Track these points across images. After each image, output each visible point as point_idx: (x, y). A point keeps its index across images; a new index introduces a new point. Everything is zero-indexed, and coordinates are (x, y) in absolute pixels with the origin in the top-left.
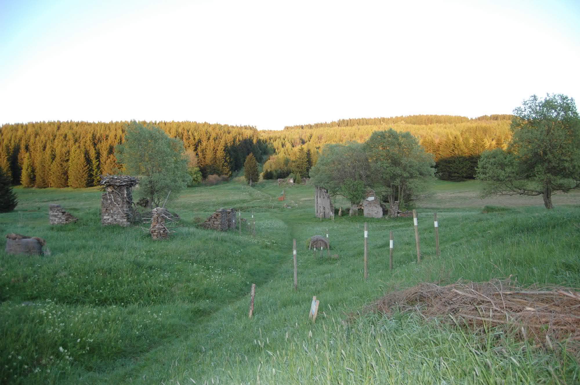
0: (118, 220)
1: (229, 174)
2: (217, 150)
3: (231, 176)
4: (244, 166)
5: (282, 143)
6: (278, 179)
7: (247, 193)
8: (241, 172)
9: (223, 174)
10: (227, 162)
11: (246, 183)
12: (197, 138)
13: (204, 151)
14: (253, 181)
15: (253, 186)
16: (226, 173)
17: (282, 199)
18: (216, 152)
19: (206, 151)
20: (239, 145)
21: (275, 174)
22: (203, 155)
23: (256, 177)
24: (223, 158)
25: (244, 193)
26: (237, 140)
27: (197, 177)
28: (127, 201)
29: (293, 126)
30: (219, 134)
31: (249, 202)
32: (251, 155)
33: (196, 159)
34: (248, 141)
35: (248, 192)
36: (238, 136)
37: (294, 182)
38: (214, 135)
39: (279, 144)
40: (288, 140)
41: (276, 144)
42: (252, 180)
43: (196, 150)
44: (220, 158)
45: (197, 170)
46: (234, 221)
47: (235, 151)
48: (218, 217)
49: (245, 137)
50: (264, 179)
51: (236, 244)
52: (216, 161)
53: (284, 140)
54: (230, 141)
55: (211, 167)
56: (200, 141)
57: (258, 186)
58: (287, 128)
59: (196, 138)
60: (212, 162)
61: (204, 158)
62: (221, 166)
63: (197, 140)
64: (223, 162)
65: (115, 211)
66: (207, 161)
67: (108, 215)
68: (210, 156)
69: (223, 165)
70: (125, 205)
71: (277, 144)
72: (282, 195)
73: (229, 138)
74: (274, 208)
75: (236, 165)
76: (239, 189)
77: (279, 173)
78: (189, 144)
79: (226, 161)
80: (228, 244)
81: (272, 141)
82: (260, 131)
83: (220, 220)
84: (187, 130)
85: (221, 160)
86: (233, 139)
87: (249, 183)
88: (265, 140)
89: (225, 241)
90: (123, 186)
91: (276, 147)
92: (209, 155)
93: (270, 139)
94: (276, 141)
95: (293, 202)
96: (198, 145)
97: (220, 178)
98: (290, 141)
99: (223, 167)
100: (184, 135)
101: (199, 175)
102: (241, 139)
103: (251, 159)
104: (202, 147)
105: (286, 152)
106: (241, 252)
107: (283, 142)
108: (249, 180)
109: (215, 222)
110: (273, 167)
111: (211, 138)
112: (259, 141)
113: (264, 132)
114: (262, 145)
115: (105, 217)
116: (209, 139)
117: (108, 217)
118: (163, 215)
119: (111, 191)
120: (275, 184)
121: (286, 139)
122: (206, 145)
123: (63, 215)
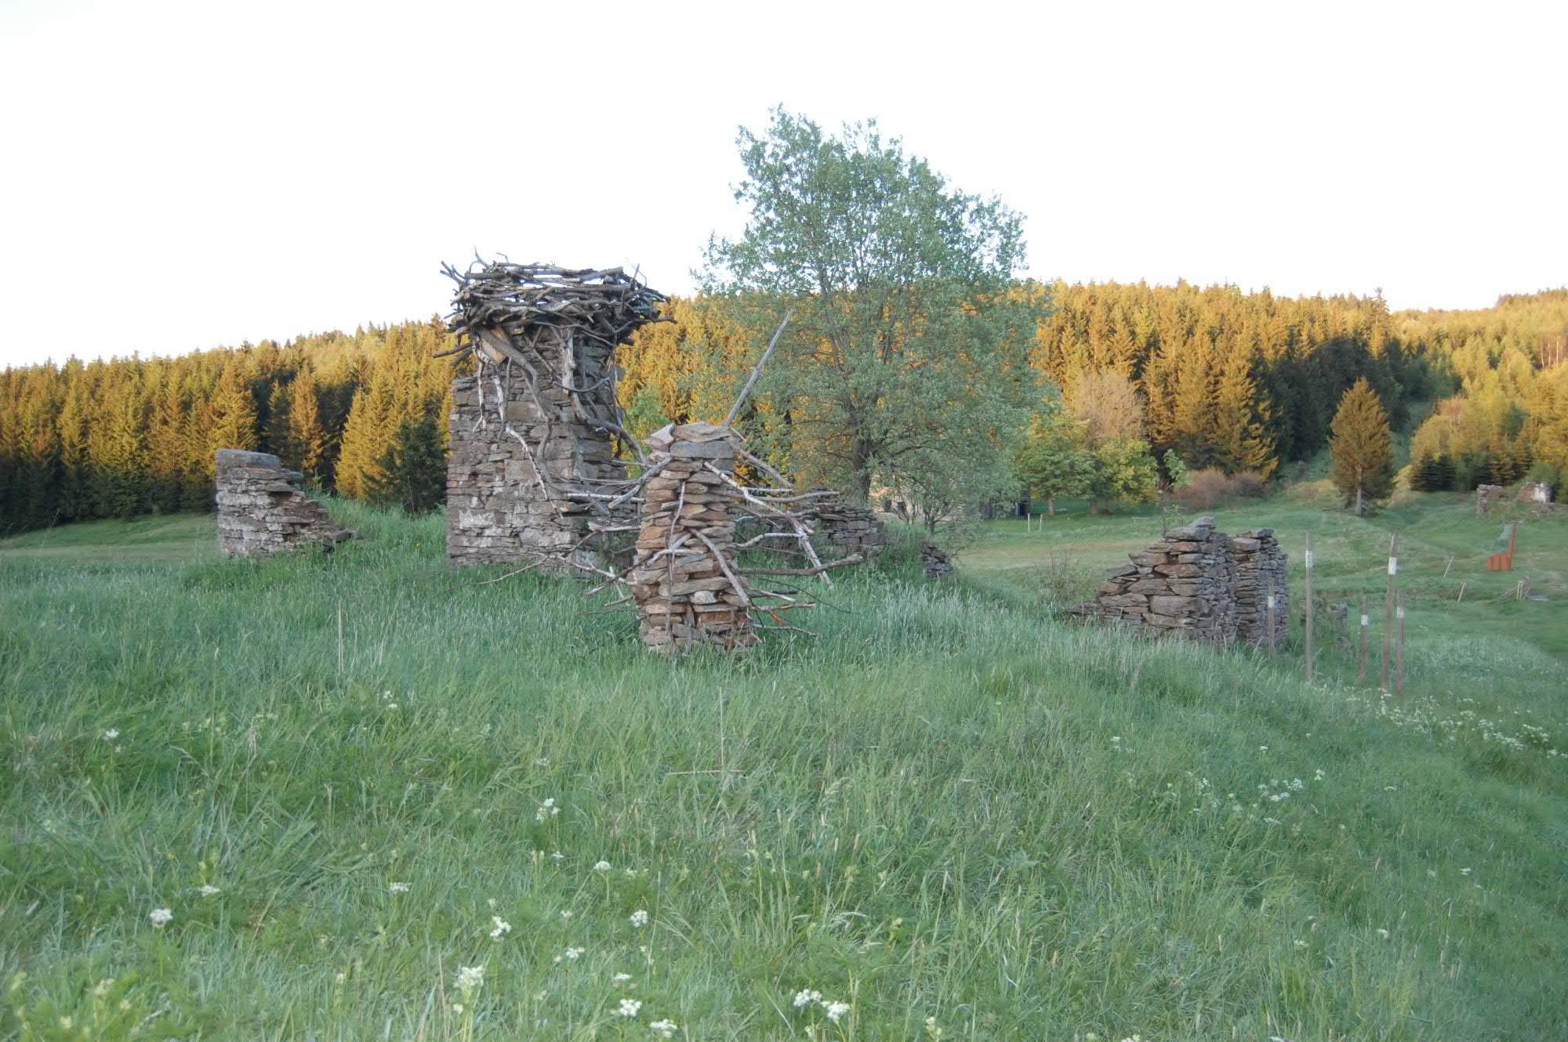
0: (526, 535)
1: (1267, 470)
2: (1222, 373)
3: (1276, 475)
4: (1331, 434)
5: (1490, 353)
6: (1474, 488)
7: (1342, 539)
8: (1319, 465)
9: (1246, 469)
10: (1261, 422)
11: (1339, 501)
12: (1142, 331)
13: (1171, 379)
14: (1368, 495)
15: (1368, 515)
16: (1257, 463)
17: (1504, 564)
18: (1217, 382)
19: (1177, 381)
20: (1311, 357)
21: (1461, 468)
22: (1166, 394)
23: (1383, 477)
24: (1246, 406)
25: (1330, 541)
26: (1304, 337)
27: (1136, 478)
28: (579, 421)
29: (1533, 292)
30: (1232, 317)
31: (1352, 572)
32: (1361, 385)
33: (1137, 412)
34: (1349, 346)
35: (1347, 535)
36: (1308, 324)
37: (1553, 497)
38: (1209, 318)
39: (1475, 357)
40: (1517, 343)
41: (1461, 359)
42: (1363, 489)
43: (1135, 376)
44: (1234, 405)
45: (1140, 449)
46: (1271, 602)
47: (1292, 382)
48: (1172, 571)
49: (1334, 328)
50: (1414, 489)
51: (1274, 720)
52: (1215, 420)
53: (1499, 340)
54: (1273, 341)
55: (1198, 442)
56: (1154, 343)
57: (1386, 517)
58: (1509, 301)
59: (1138, 330)
60: (1203, 421)
61: (1171, 406)
62: (1236, 435)
63: (1141, 341)
64: (1245, 421)
65: (516, 484)
66: (1179, 417)
67: (481, 509)
68: (1195, 398)
69: (1245, 434)
70: (567, 447)
71: (1469, 359)
72: (1503, 544)
73: (1273, 333)
74: (1470, 596)
75: (1298, 439)
76: (1308, 524)
77: (1481, 464)
78: (1110, 354)
79: (1256, 418)
80: (1207, 720)
81: (1447, 346)
82: (1397, 315)
83: (1188, 590)
84: (1106, 303)
85: (1236, 415)
86: (1285, 335)
87: (1350, 504)
88: (1416, 344)
89: (1186, 698)
90: (554, 318)
91: (1463, 372)
92: (1191, 396)
93: (1439, 339)
94: (1463, 344)
95: (1554, 575)
96: (1148, 357)
97: (1232, 484)
98: (1523, 343)
99: (1243, 439)
100: (1094, 319)
101: (1146, 469)
102: (1320, 338)
103: (1360, 405)
104: (1163, 363)
105: (1511, 386)
106: (1313, 789)
107: (1496, 352)
108: (1352, 489)
109: (1159, 601)
110: (1456, 443)
111: (1199, 331)
112: (1393, 347)
113: (1413, 315)
114: (1406, 361)
115: (467, 521)
116: (1190, 332)
117: (480, 521)
118: (718, 474)
119: (498, 357)
120: (1462, 509)
121: (1504, 339)
122: (1180, 356)
123: (273, 506)
